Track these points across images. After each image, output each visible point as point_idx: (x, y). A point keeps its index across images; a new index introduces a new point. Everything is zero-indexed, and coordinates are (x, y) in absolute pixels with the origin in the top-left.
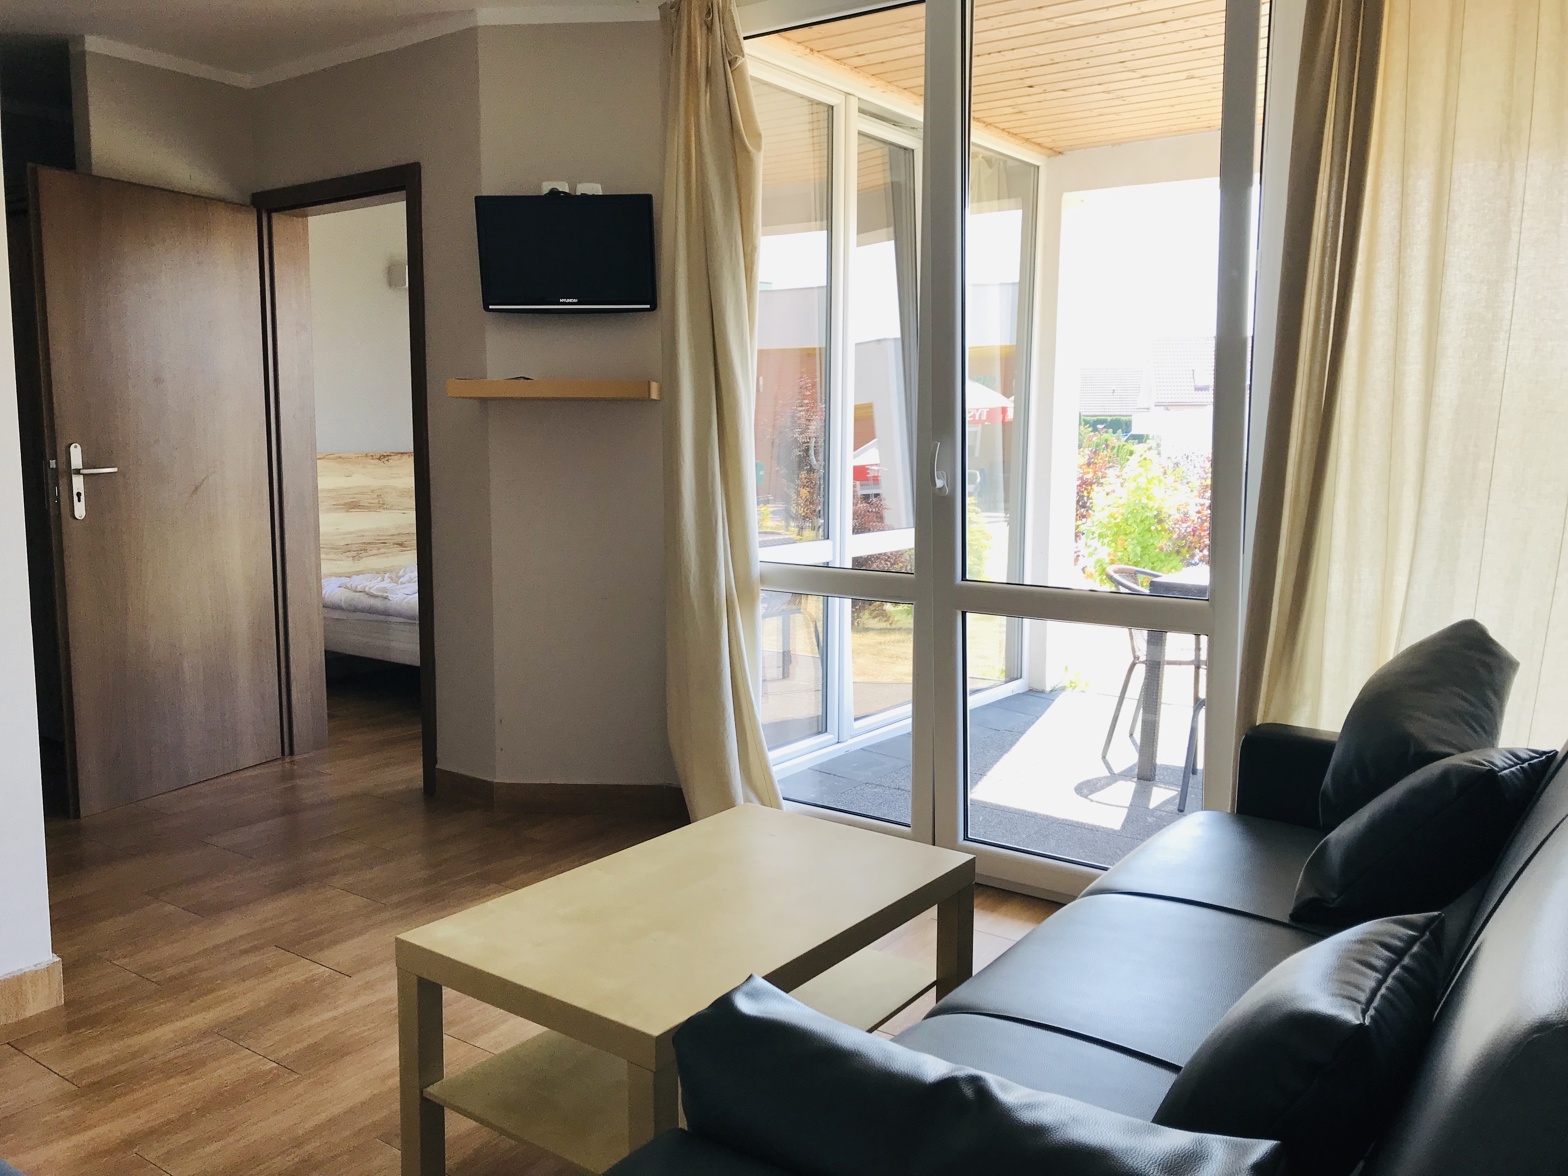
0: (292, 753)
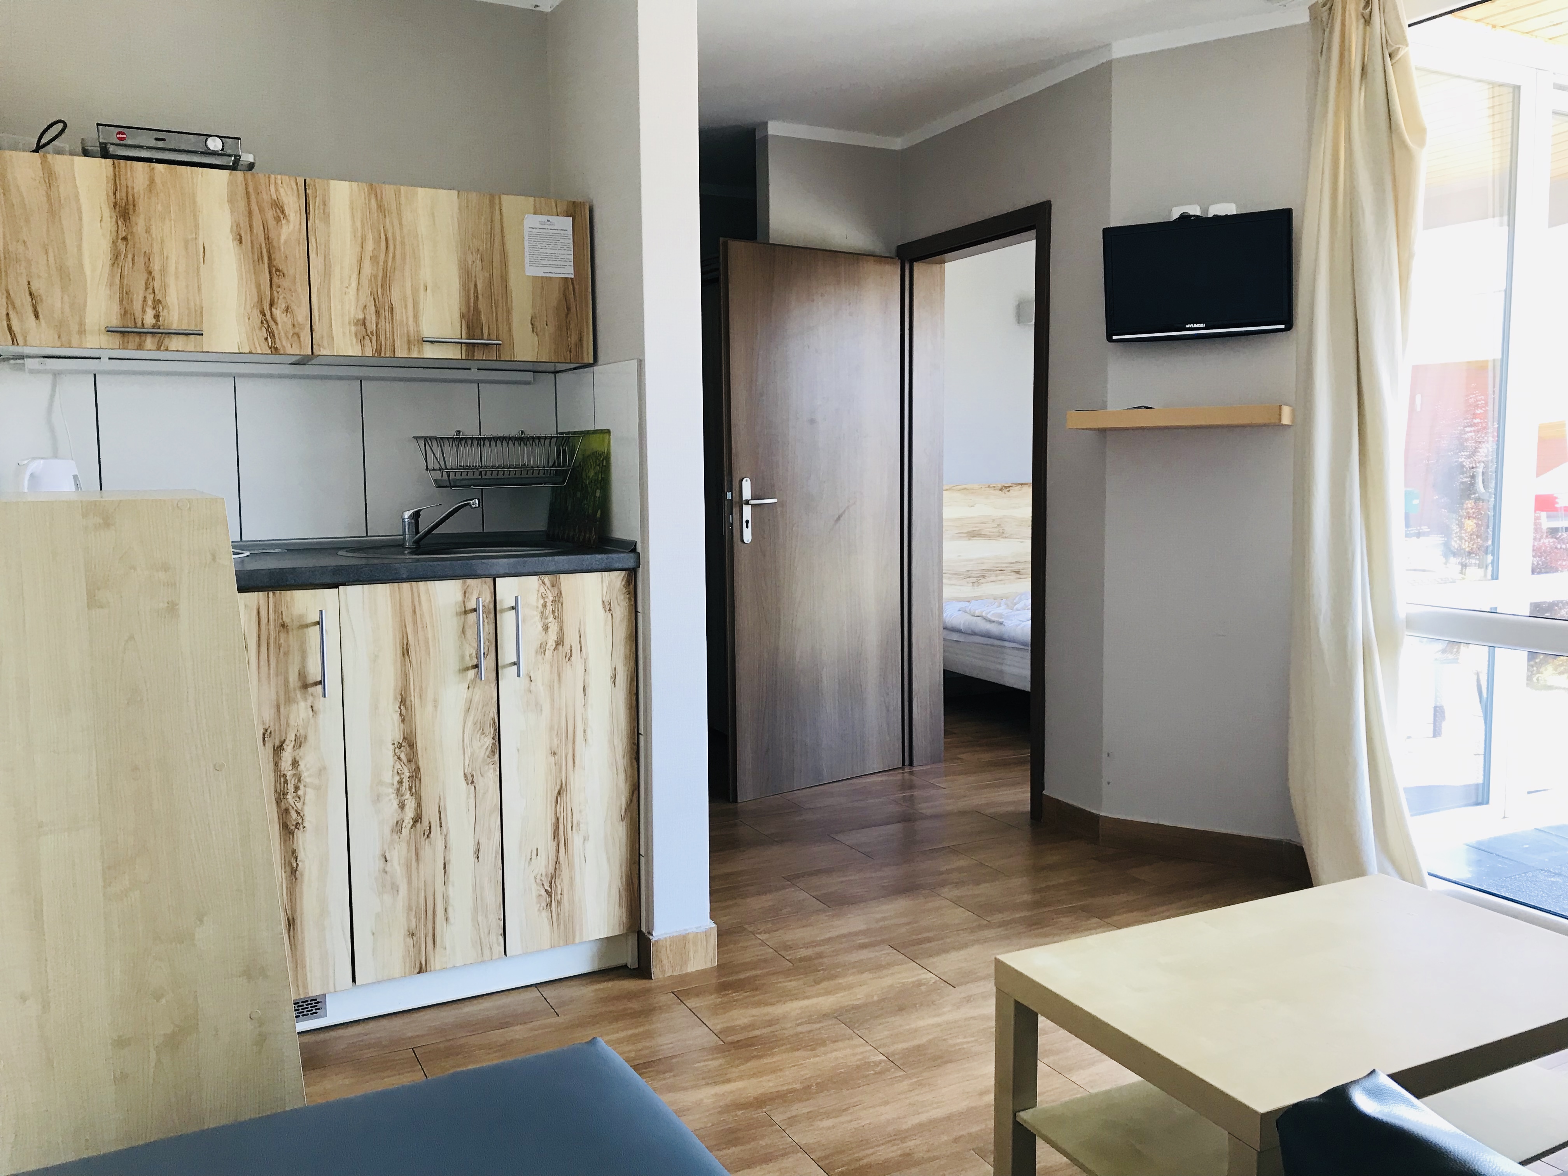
0: (911, 764)
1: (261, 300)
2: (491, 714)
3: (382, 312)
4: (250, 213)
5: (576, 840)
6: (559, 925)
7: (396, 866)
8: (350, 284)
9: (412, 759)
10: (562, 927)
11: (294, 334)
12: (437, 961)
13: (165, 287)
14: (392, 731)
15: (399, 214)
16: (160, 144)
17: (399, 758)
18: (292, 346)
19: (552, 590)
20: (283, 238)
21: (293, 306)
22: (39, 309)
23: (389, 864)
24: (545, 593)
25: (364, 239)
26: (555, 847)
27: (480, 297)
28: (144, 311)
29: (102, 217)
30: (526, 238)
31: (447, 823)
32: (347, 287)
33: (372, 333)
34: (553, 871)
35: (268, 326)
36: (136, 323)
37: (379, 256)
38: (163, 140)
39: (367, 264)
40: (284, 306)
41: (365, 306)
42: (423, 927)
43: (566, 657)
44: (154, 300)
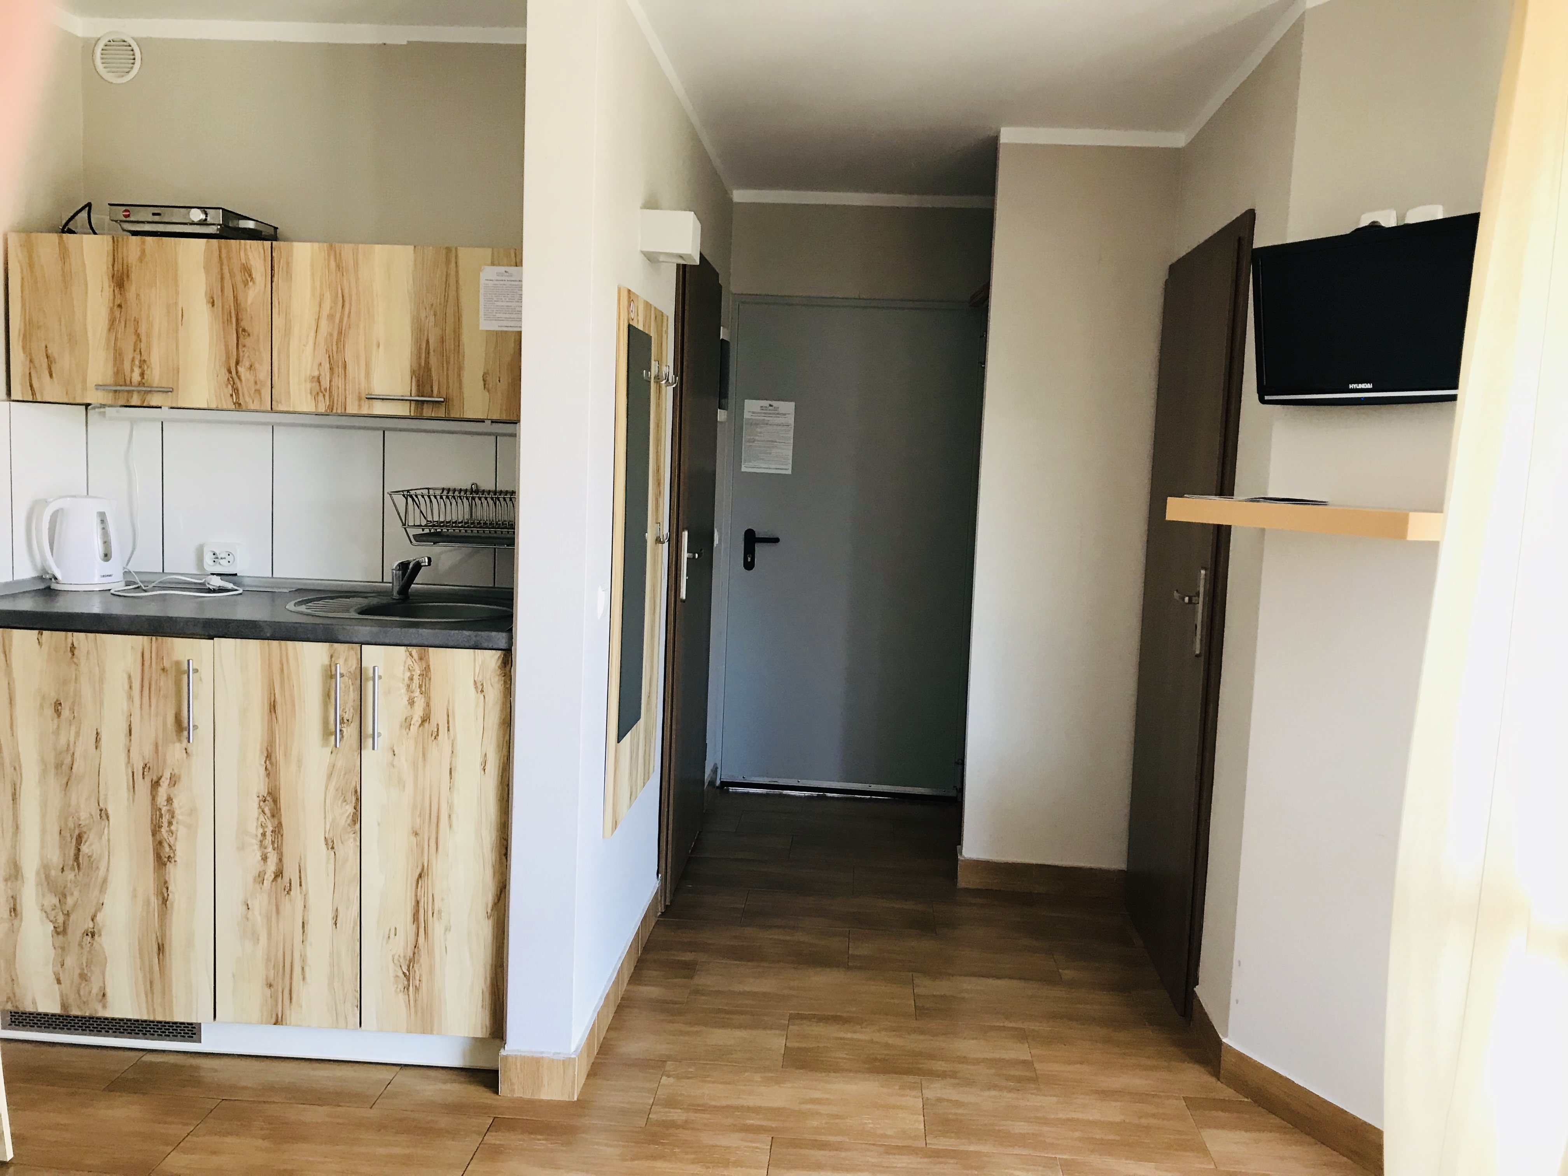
1: (228, 358)
2: (353, 783)
3: (336, 369)
4: (222, 278)
5: (437, 928)
6: (416, 1012)
7: (257, 916)
8: (307, 343)
9: (275, 813)
10: (419, 1014)
11: (255, 390)
12: (292, 1015)
13: (149, 348)
14: (258, 785)
15: (356, 271)
16: (157, 218)
17: (263, 811)
18: (253, 402)
19: (420, 663)
20: (249, 301)
21: (257, 365)
22: (53, 369)
23: (250, 912)
24: (412, 665)
25: (322, 296)
26: (414, 930)
27: (432, 353)
28: (132, 370)
29: (102, 288)
30: (482, 291)
31: (306, 884)
32: (304, 346)
33: (325, 390)
34: (412, 955)
35: (234, 383)
36: (125, 382)
37: (336, 315)
38: (159, 214)
39: (324, 323)
40: (247, 364)
41: (321, 364)
42: (280, 981)
43: (432, 735)
44: (140, 360)
